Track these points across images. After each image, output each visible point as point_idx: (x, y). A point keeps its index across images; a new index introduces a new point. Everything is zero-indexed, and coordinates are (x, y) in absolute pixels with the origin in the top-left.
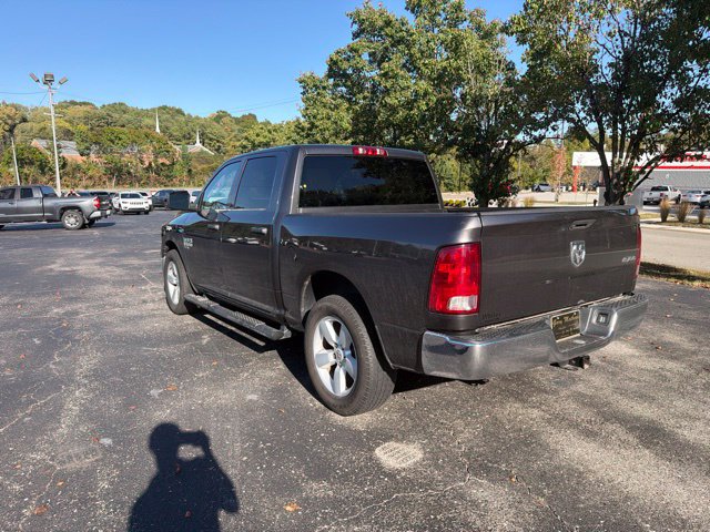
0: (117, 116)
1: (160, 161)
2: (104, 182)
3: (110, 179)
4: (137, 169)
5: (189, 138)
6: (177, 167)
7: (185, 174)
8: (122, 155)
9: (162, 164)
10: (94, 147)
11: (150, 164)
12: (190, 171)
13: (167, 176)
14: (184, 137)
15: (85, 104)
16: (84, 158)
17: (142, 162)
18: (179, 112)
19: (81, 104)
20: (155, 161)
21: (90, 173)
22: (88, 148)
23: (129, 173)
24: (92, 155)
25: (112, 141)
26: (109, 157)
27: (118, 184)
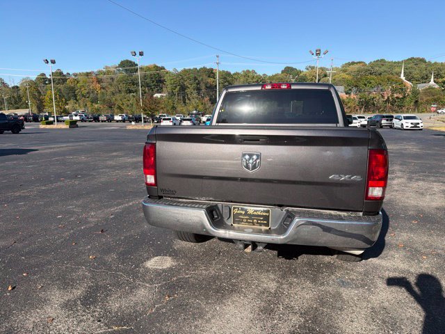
0: (377, 68)
1: (395, 95)
2: (357, 110)
3: (361, 109)
4: (380, 101)
5: (425, 79)
6: (408, 99)
7: (412, 104)
8: (370, 93)
9: (397, 98)
10: (354, 89)
11: (388, 98)
12: (416, 102)
13: (398, 106)
14: (423, 78)
15: (360, 63)
16: (347, 96)
17: (383, 97)
18: (423, 60)
19: (357, 63)
20: (392, 96)
21: (349, 105)
22: (350, 90)
23: (374, 104)
24: (352, 94)
25: (365, 85)
26: (362, 94)
27: (364, 112)
